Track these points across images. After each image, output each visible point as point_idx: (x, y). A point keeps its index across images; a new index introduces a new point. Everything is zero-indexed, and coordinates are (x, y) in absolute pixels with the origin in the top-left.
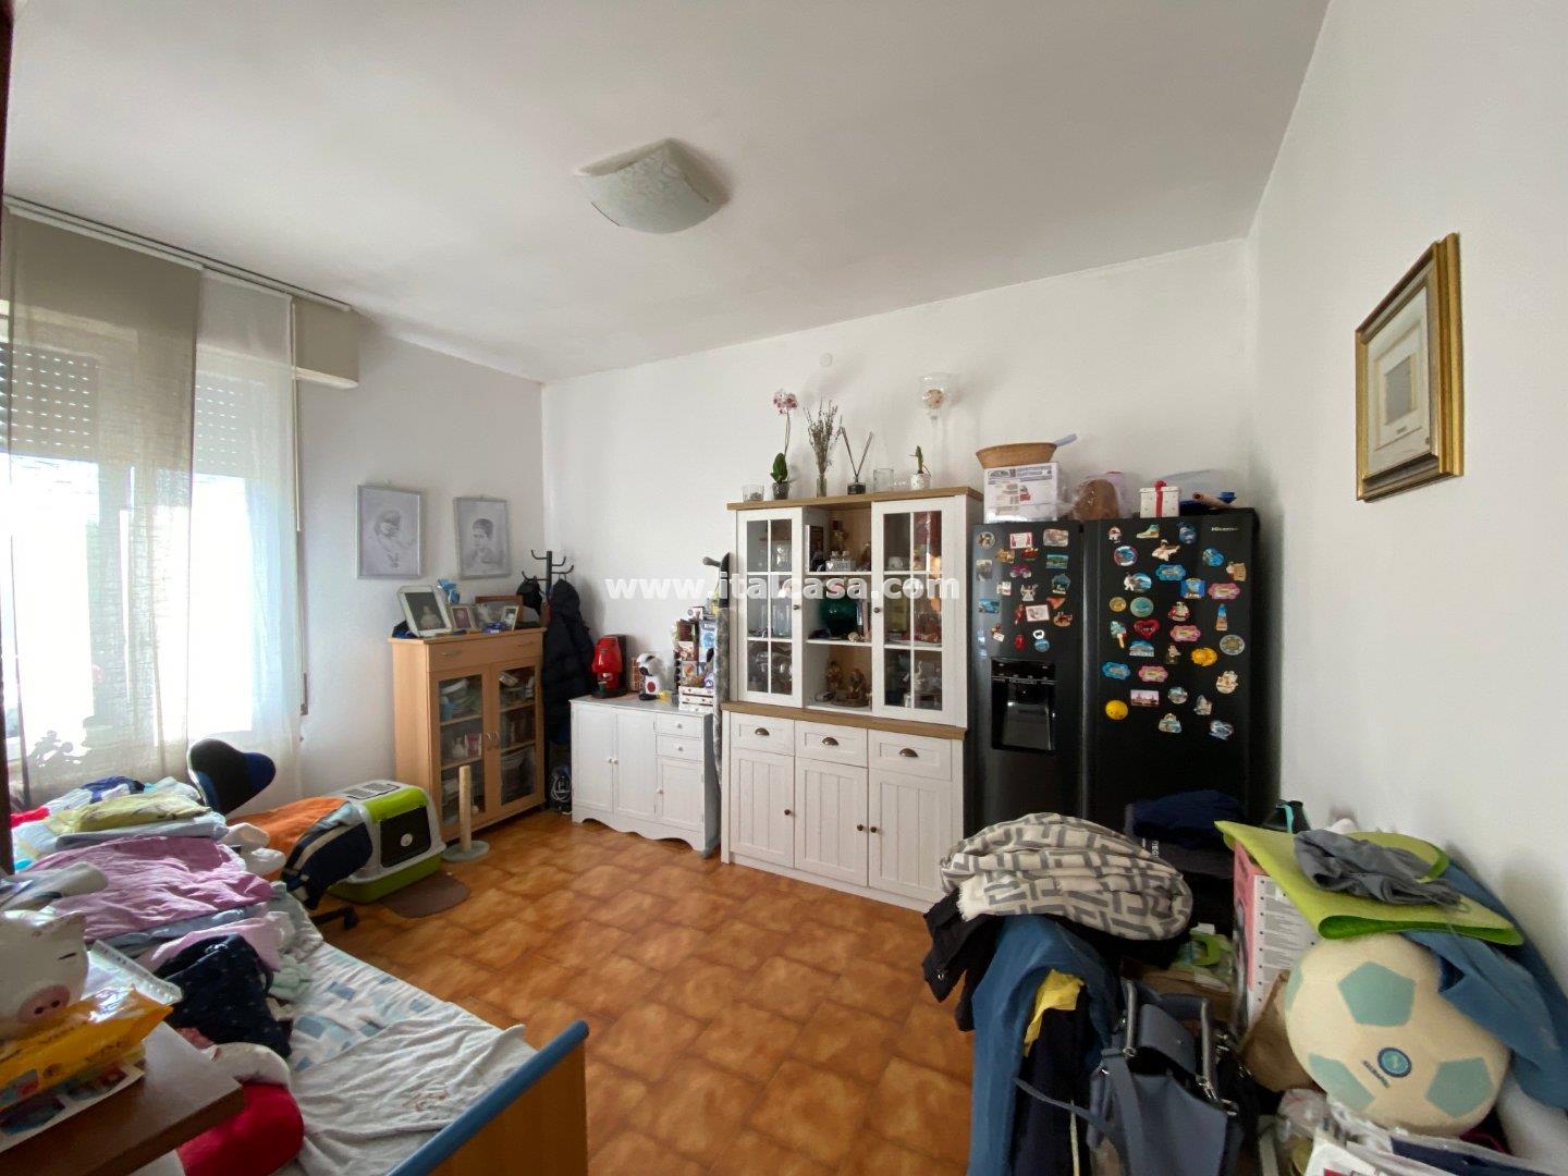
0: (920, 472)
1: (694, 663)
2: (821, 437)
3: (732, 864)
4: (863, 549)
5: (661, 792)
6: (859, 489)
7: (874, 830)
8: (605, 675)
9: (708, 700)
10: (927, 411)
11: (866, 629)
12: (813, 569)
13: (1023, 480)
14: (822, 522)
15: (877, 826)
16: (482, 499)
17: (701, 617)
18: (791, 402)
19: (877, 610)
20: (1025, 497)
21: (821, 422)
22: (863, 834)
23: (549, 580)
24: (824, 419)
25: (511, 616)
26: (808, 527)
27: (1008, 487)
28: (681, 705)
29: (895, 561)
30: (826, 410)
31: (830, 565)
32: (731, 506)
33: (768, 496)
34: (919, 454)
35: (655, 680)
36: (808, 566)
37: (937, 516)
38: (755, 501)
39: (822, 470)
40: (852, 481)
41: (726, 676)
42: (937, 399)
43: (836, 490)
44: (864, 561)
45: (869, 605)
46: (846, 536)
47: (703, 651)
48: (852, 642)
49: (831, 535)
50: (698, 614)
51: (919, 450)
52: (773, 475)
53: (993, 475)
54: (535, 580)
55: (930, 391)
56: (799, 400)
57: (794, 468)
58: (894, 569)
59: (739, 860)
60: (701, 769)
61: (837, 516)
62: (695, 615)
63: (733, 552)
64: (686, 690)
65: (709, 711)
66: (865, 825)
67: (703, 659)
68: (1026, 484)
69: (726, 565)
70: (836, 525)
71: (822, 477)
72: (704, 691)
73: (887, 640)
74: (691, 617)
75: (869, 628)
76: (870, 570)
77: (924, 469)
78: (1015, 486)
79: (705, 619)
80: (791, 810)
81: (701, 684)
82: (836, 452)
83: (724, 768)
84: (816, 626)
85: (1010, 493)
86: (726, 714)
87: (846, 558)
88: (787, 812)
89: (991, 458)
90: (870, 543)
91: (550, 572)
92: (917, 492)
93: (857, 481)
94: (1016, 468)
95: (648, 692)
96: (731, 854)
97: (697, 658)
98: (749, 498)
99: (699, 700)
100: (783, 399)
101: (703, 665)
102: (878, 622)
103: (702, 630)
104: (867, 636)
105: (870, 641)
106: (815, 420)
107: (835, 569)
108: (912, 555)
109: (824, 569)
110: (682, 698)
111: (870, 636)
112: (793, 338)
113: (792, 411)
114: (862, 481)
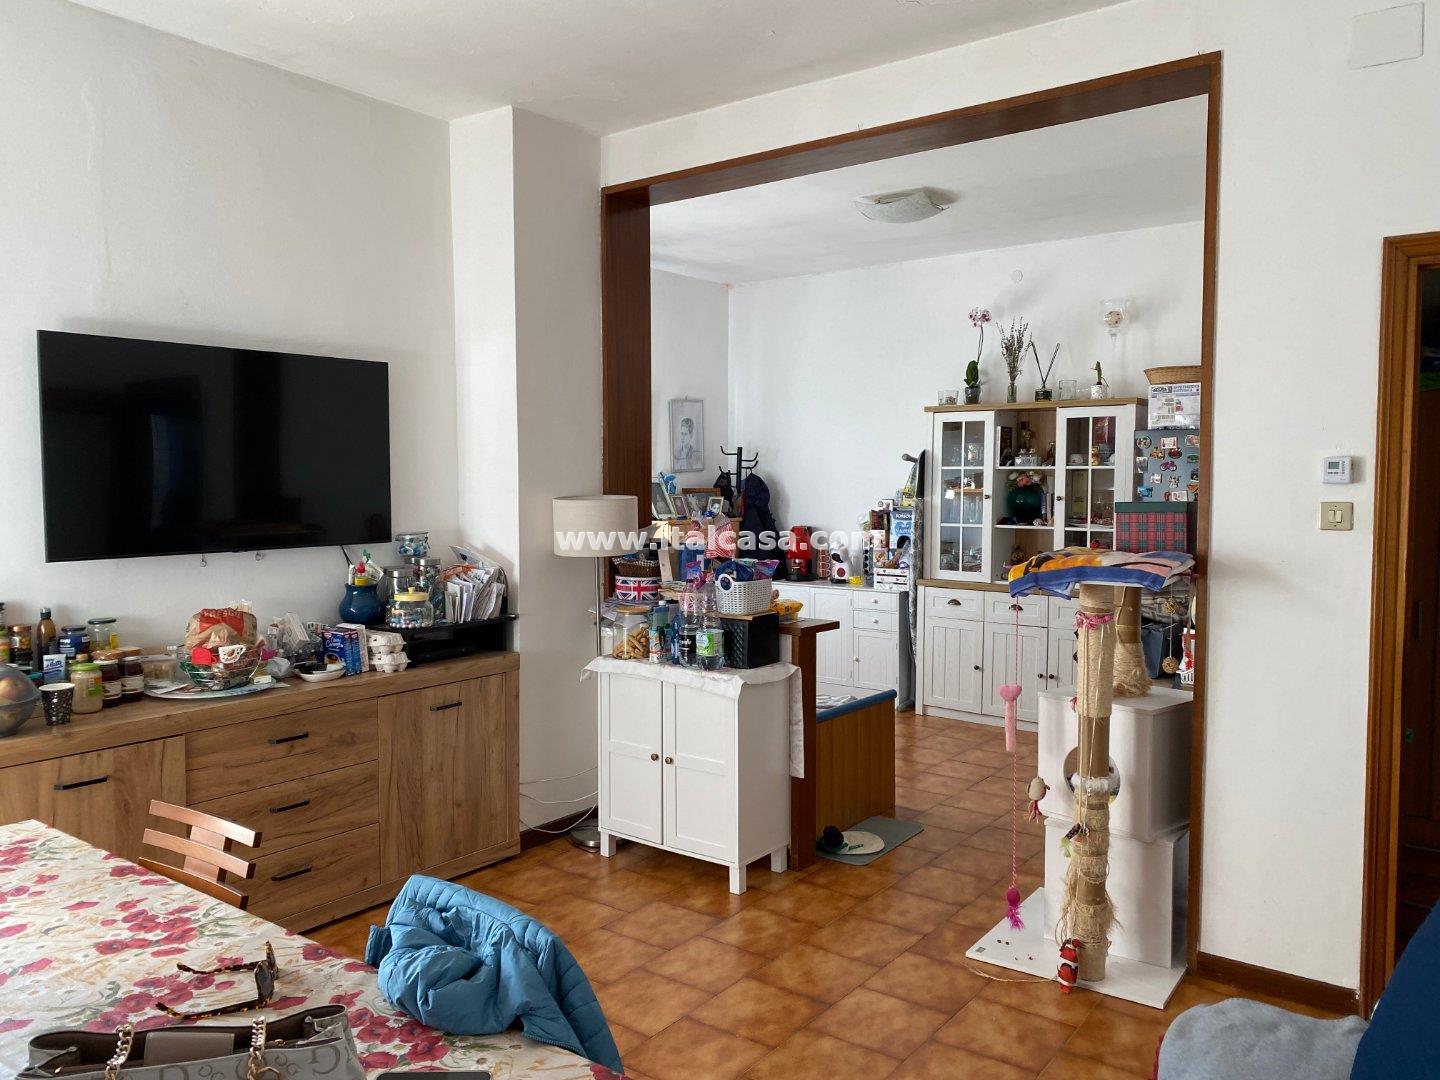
0: (1099, 383)
1: (885, 550)
2: (1012, 350)
3: (925, 715)
4: (1048, 447)
5: (857, 660)
6: (1046, 395)
7: (1052, 677)
8: (797, 561)
9: (901, 580)
10: (1108, 329)
11: (1049, 515)
12: (1003, 463)
13: (1177, 395)
14: (1011, 423)
15: (1055, 674)
16: (686, 400)
17: (891, 508)
18: (985, 318)
19: (1060, 499)
20: (1179, 409)
21: (1012, 337)
22: (1043, 681)
23: (739, 474)
24: (1016, 334)
25: (717, 505)
26: (999, 428)
27: (1167, 400)
28: (875, 584)
29: (1076, 457)
30: (1017, 327)
31: (1018, 461)
32: (927, 409)
33: (961, 400)
34: (1098, 367)
35: (845, 566)
36: (998, 461)
37: (1112, 420)
38: (950, 404)
39: (1013, 378)
40: (1039, 386)
41: (920, 556)
42: (1116, 319)
43: (1025, 397)
44: (1049, 457)
45: (1053, 495)
46: (1033, 435)
47: (894, 539)
48: (1037, 526)
49: (1019, 435)
50: (888, 505)
51: (1098, 364)
52: (966, 380)
53: (1155, 391)
54: (729, 473)
55: (1110, 313)
56: (992, 315)
57: (986, 373)
58: (1074, 463)
59: (931, 712)
60: (895, 638)
61: (1024, 418)
62: (885, 506)
63: (929, 449)
64: (881, 571)
65: (904, 588)
66: (1044, 674)
67: (893, 545)
68: (1180, 398)
69: (922, 461)
70: (1024, 426)
71: (1012, 384)
72: (898, 572)
73: (1067, 524)
74: (882, 509)
75: (1052, 515)
76: (1054, 464)
77: (1102, 381)
78: (1172, 400)
79: (895, 509)
80: (980, 666)
81: (896, 566)
82: (1026, 362)
83: (919, 635)
84: (1003, 514)
85: (1167, 405)
86: (921, 589)
87: (1033, 455)
88: (977, 668)
89: (1155, 376)
90: (1054, 442)
91: (739, 467)
92: (1095, 400)
93: (1044, 387)
94: (1173, 385)
95: (837, 577)
96: (925, 706)
97: (888, 545)
98: (944, 401)
99: (894, 579)
100: (979, 315)
101: (893, 551)
102: (1060, 508)
103: (893, 520)
104: (1050, 522)
105: (1052, 526)
106: (1008, 335)
107: (1023, 464)
108: (1091, 452)
109: (1012, 464)
110: (876, 578)
111: (1053, 521)
112: (986, 255)
113: (985, 325)
114: (1048, 386)
